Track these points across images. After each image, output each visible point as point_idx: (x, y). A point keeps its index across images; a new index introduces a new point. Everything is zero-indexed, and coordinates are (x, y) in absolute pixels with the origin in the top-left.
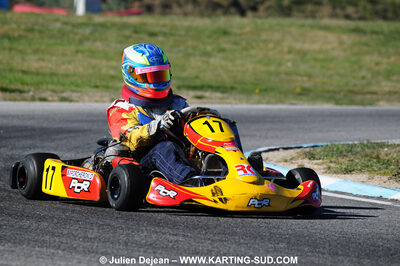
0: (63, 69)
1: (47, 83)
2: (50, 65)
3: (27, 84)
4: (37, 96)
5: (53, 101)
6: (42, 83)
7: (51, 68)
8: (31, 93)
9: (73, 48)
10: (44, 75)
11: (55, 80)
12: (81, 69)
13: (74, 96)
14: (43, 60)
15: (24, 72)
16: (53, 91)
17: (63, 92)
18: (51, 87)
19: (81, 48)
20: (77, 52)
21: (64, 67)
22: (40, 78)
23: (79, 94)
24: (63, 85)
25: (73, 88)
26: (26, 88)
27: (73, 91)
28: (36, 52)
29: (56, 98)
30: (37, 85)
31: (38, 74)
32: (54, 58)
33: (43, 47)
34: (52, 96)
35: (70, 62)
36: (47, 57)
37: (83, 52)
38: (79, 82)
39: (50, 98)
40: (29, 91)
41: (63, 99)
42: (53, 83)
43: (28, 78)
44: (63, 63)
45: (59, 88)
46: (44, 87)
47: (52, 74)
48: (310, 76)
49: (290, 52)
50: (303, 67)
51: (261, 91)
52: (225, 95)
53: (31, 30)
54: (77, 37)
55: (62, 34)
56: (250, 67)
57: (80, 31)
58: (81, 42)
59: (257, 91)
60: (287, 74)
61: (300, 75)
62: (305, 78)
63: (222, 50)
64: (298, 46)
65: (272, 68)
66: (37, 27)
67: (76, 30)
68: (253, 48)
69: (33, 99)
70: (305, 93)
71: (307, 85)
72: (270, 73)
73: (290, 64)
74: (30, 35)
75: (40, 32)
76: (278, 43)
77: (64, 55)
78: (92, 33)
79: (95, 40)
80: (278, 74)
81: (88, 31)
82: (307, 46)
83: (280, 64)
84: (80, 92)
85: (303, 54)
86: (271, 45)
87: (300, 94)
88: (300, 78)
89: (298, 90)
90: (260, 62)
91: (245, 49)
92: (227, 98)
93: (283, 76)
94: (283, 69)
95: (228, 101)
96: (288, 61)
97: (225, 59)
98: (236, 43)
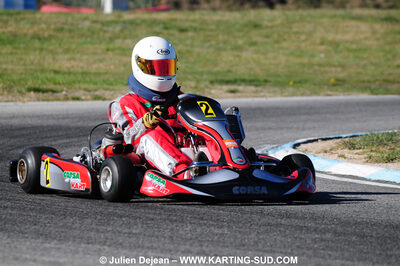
0: (94, 68)
1: (79, 82)
2: (81, 64)
3: (59, 84)
4: (69, 96)
5: (86, 100)
6: (74, 82)
7: (82, 68)
8: (64, 93)
9: (104, 46)
10: (75, 74)
11: (88, 79)
12: (112, 67)
13: (107, 94)
14: (74, 59)
15: (56, 72)
16: (86, 90)
17: (96, 90)
18: (83, 86)
19: (111, 46)
20: (108, 50)
21: (95, 66)
22: (72, 77)
23: (112, 93)
24: (95, 83)
25: (105, 86)
26: (58, 88)
27: (106, 89)
28: (67, 51)
29: (89, 97)
30: (70, 84)
31: (70, 73)
32: (85, 57)
33: (74, 46)
34: (84, 95)
35: (101, 61)
36: (78, 56)
37: (113, 50)
38: (112, 79)
39: (83, 98)
40: (62, 91)
41: (97, 98)
42: (85, 82)
43: (59, 78)
44: (95, 62)
45: (91, 86)
46: (77, 86)
47: (84, 74)
48: (343, 67)
49: (322, 43)
50: (336, 58)
51: (295, 83)
52: (260, 89)
53: (61, 30)
54: (108, 35)
55: (92, 33)
56: (282, 59)
57: (110, 29)
58: (111, 40)
59: (291, 83)
60: (320, 65)
61: (334, 66)
62: (339, 69)
63: (254, 44)
64: (330, 37)
65: (306, 60)
66: (66, 27)
67: (105, 28)
68: (285, 40)
69: (66, 99)
70: (339, 84)
71: (341, 75)
72: (303, 65)
73: (322, 55)
74: (60, 35)
75: (70, 31)
76: (310, 34)
77: (94, 53)
78: (122, 31)
79: (125, 38)
80: (311, 65)
81: (118, 28)
82: (339, 37)
83: (313, 56)
84: (113, 90)
85: (335, 45)
86: (303, 37)
87: (334, 85)
88: (333, 69)
89: (332, 81)
90: (292, 54)
91: (277, 42)
92: (261, 91)
93: (316, 68)
94: (316, 60)
95: (262, 94)
96: (321, 52)
97: (257, 52)
98: (267, 36)
